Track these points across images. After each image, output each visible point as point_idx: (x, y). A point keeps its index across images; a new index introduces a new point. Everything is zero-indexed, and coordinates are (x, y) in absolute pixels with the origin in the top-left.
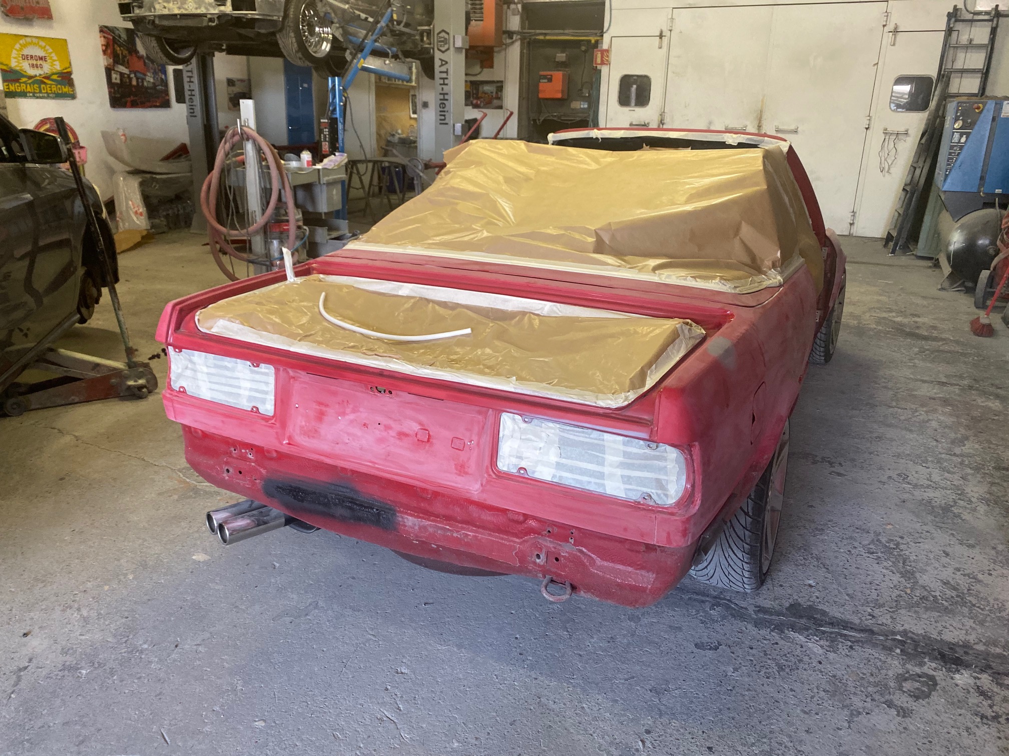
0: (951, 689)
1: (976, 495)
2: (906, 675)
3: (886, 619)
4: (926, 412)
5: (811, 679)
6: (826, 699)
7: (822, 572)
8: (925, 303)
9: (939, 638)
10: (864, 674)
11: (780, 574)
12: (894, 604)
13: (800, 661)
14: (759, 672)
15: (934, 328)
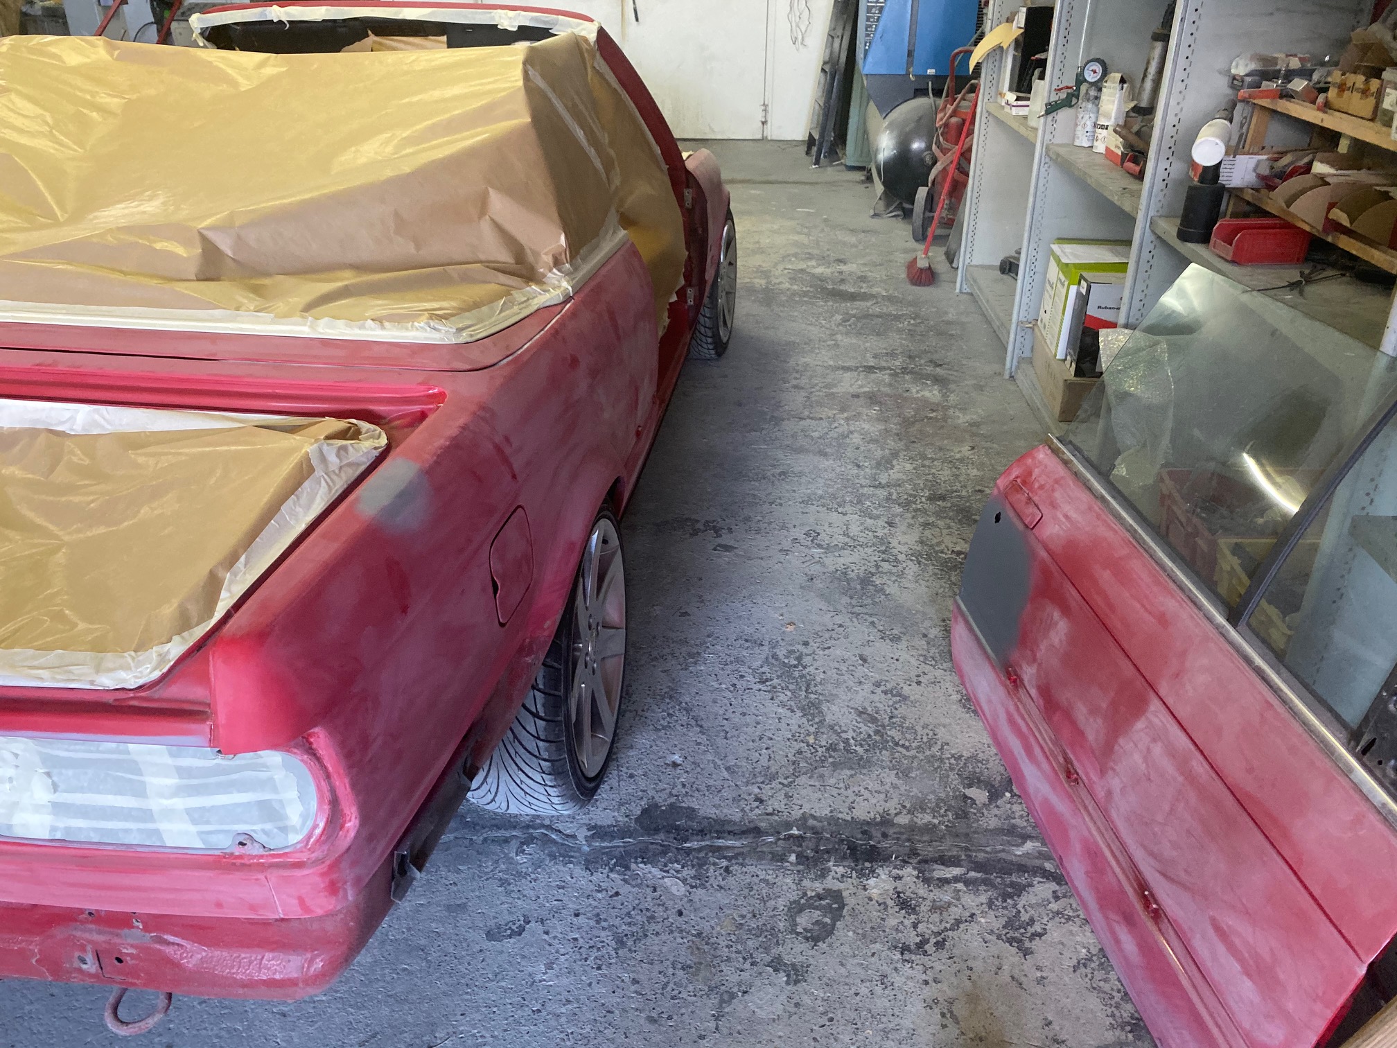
0: (862, 909)
1: (904, 549)
2: (803, 901)
3: (777, 803)
4: (847, 419)
5: (665, 949)
6: (684, 982)
7: (694, 734)
8: (853, 240)
9: (849, 818)
10: (743, 917)
11: (631, 753)
12: (791, 769)
13: (651, 918)
14: (586, 959)
15: (863, 279)
